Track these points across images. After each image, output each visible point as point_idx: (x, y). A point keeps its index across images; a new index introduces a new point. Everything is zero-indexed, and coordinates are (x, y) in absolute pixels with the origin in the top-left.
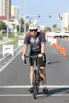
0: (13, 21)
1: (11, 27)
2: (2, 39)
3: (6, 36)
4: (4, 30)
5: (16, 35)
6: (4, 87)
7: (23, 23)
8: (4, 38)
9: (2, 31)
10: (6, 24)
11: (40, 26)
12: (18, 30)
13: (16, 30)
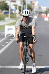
0: (15, 2)
1: (13, 8)
2: (4, 20)
3: (8, 16)
4: (6, 11)
5: (18, 15)
6: (6, 67)
7: (24, 4)
8: (7, 19)
9: (4, 11)
10: (8, 4)
11: (42, 7)
12: (20, 11)
13: (17, 11)
